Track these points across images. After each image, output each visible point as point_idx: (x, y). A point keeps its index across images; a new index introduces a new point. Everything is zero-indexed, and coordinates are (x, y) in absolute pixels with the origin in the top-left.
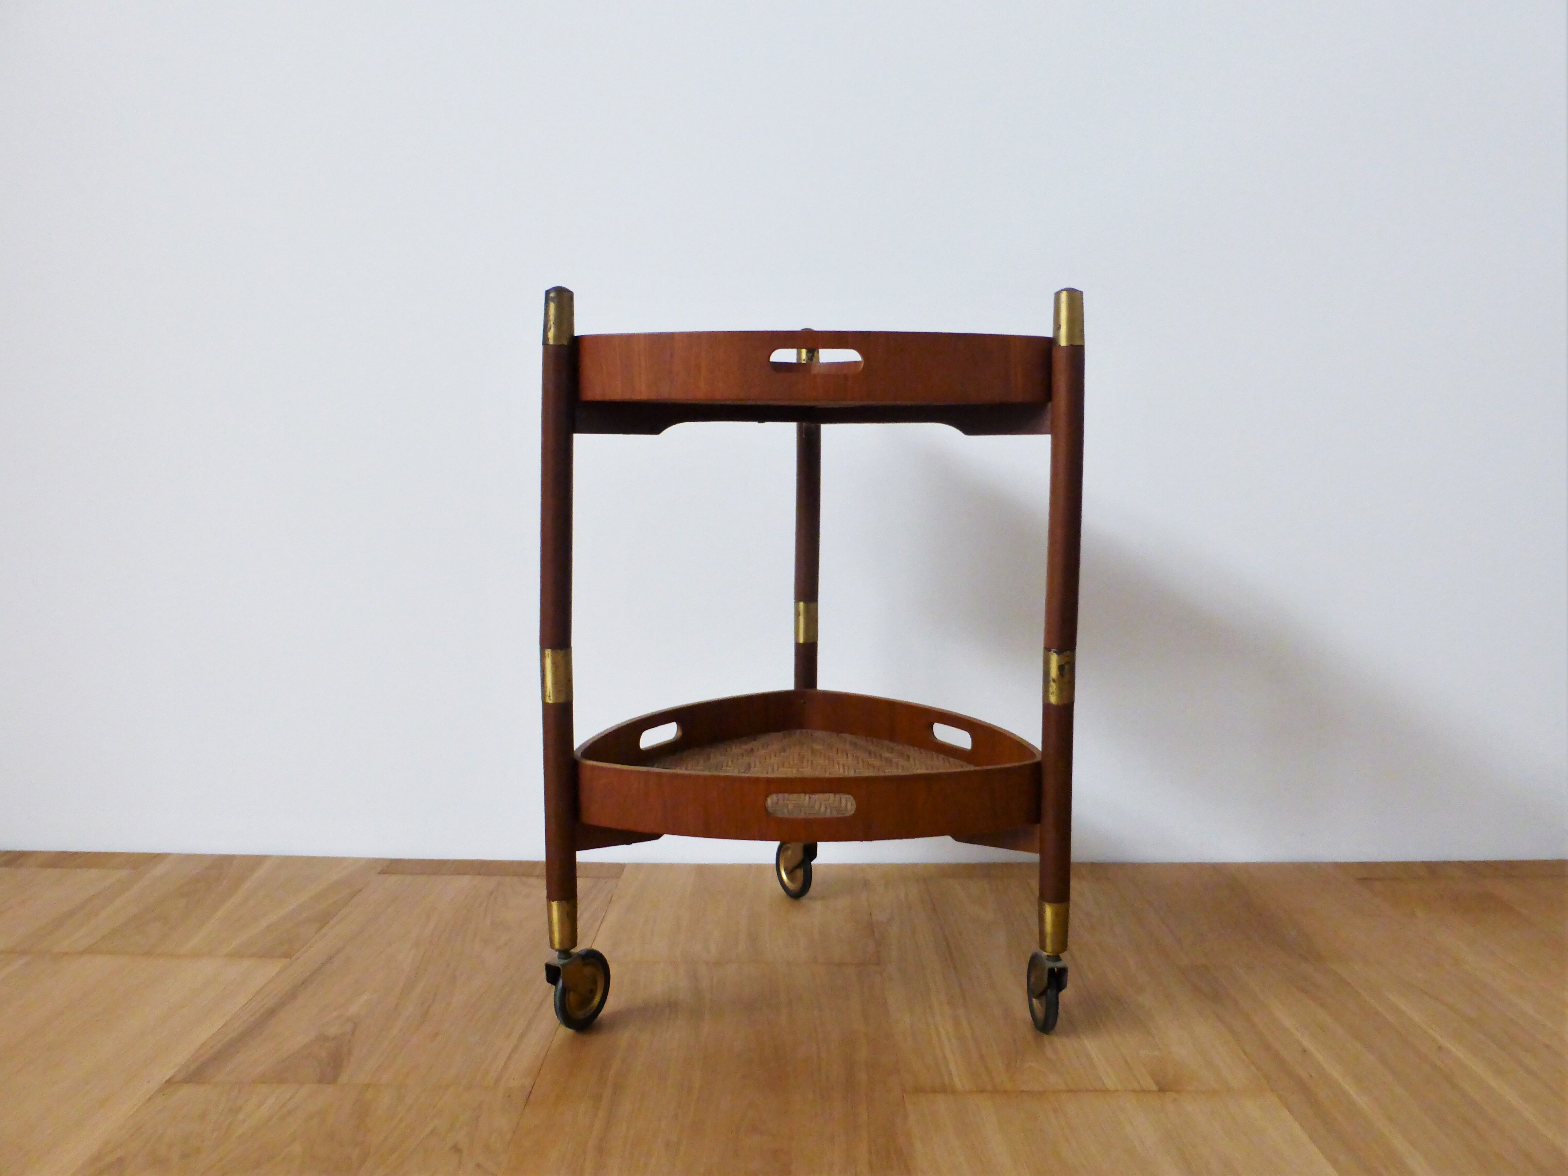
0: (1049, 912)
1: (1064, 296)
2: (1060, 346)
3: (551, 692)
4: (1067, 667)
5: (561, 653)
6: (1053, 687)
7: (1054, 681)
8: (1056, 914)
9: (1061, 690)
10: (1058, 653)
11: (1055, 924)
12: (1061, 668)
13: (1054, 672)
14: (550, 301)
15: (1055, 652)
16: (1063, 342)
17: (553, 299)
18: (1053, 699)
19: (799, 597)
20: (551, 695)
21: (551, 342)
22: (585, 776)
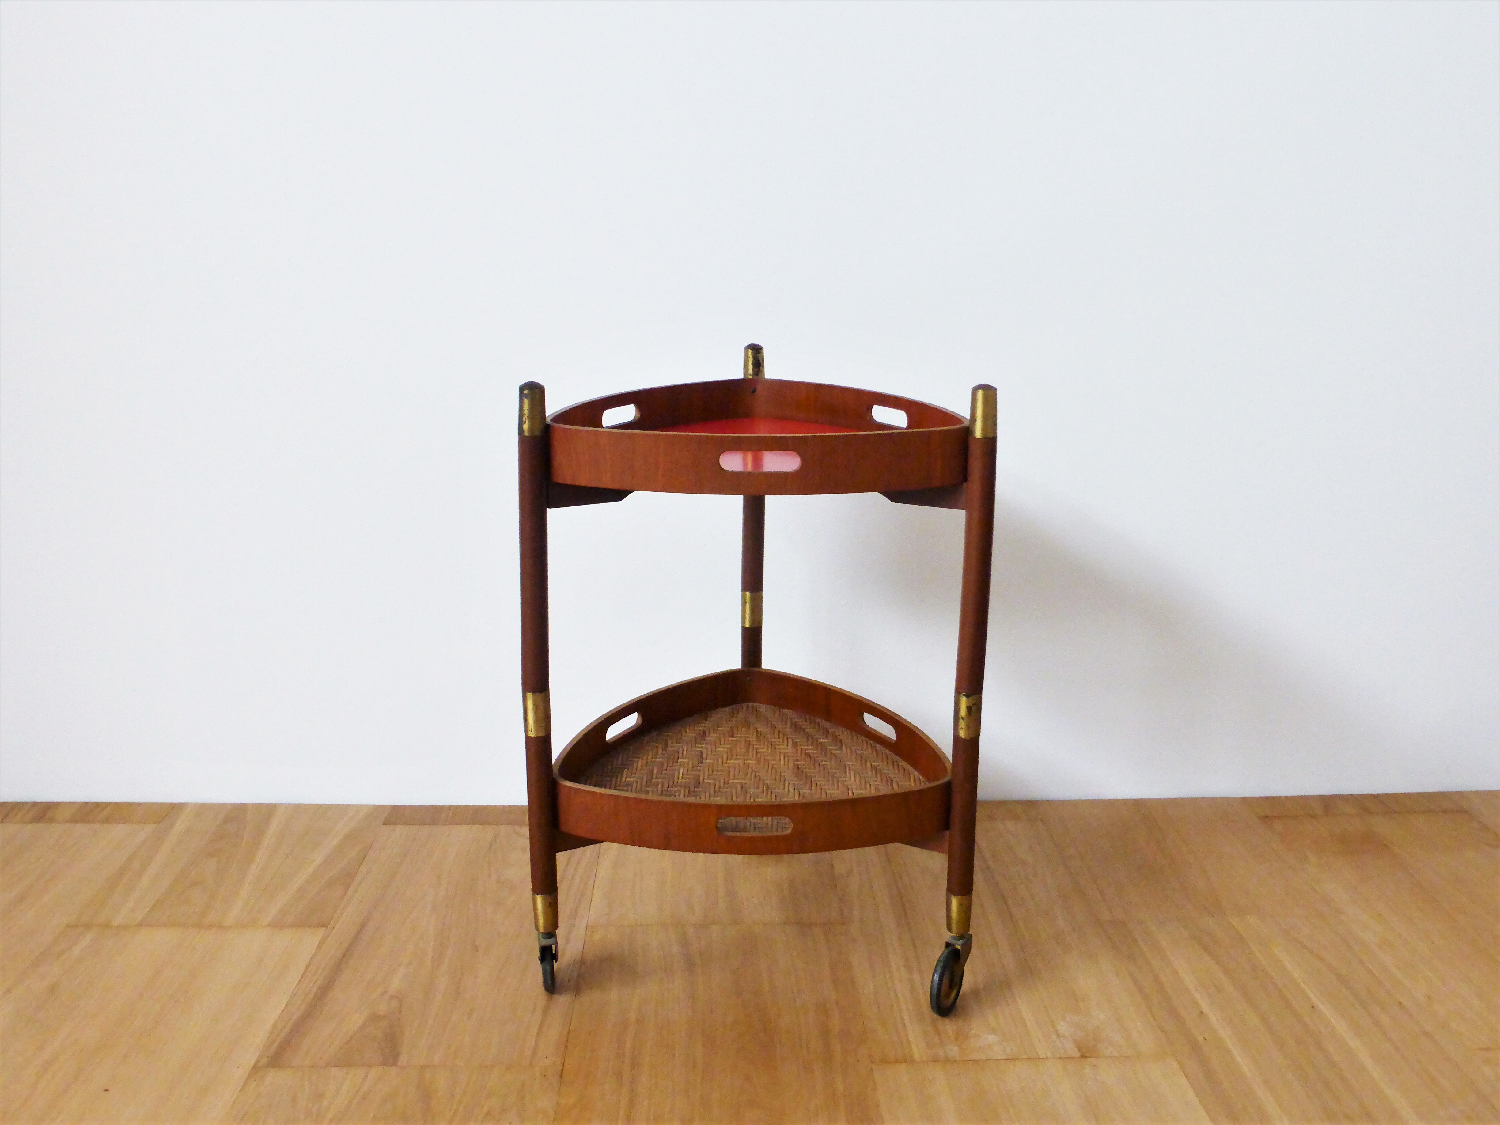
0: (955, 902)
1: (980, 393)
2: (975, 437)
3: (533, 728)
4: (974, 709)
5: (540, 696)
6: (962, 724)
7: (963, 719)
8: (960, 905)
9: (968, 727)
10: (967, 696)
11: (959, 912)
12: (969, 709)
13: (963, 712)
14: (524, 398)
15: (964, 695)
16: (978, 433)
17: (526, 396)
18: (962, 734)
19: (745, 588)
20: (533, 730)
21: (526, 434)
22: (563, 798)
